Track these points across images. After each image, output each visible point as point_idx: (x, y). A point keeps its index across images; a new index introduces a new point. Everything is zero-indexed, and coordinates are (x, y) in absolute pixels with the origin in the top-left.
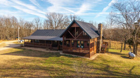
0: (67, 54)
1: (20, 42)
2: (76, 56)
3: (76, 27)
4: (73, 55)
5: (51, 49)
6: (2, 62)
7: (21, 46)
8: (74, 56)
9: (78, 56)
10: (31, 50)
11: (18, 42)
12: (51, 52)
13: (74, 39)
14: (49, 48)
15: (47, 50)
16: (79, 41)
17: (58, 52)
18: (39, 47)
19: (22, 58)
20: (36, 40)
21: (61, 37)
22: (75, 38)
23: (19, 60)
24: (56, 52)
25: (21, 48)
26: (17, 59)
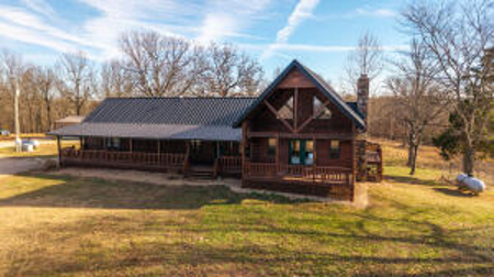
0: (262, 192)
1: (24, 149)
2: (302, 197)
3: (300, 89)
4: (286, 195)
5: (186, 175)
6: (17, 242)
7: (45, 168)
8: (291, 196)
9: (310, 197)
10: (102, 182)
11: (15, 149)
12: (190, 183)
13: (290, 132)
14: (180, 172)
15: (172, 178)
16: (310, 139)
17: (216, 183)
18: (130, 168)
19: (93, 218)
20: (116, 141)
21: (238, 125)
22: (296, 131)
23: (87, 226)
24: (211, 183)
25: (51, 173)
26: (72, 221)
